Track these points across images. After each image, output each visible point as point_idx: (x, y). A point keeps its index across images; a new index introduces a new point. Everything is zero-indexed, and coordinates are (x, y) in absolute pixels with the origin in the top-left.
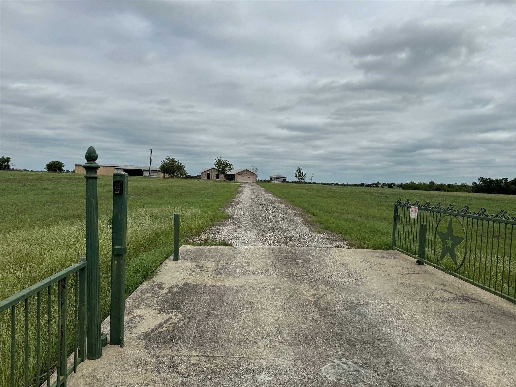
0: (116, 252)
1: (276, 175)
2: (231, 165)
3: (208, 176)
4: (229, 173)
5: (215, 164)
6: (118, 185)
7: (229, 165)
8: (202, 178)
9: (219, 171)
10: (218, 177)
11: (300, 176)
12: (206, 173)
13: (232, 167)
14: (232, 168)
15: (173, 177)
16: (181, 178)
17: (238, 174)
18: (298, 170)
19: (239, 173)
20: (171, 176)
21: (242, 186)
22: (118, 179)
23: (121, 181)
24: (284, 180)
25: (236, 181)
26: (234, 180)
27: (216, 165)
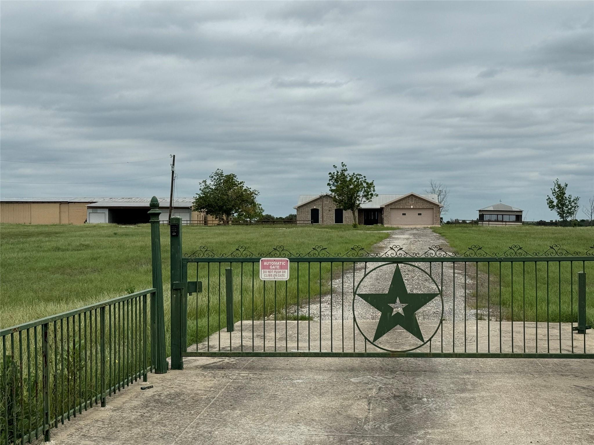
0: (174, 286)
1: (493, 206)
2: (370, 185)
3: (315, 216)
4: (365, 205)
5: (329, 184)
6: (175, 228)
7: (365, 185)
8: (298, 222)
9: (341, 201)
10: (339, 218)
11: (563, 205)
12: (309, 209)
13: (374, 191)
14: (374, 193)
15: (226, 223)
16: (246, 224)
17: (390, 207)
18: (557, 190)
19: (394, 205)
20: (223, 219)
21: (394, 236)
22: (174, 223)
23: (177, 224)
24: (519, 218)
25: (385, 226)
26: (382, 223)
27: (334, 188)
